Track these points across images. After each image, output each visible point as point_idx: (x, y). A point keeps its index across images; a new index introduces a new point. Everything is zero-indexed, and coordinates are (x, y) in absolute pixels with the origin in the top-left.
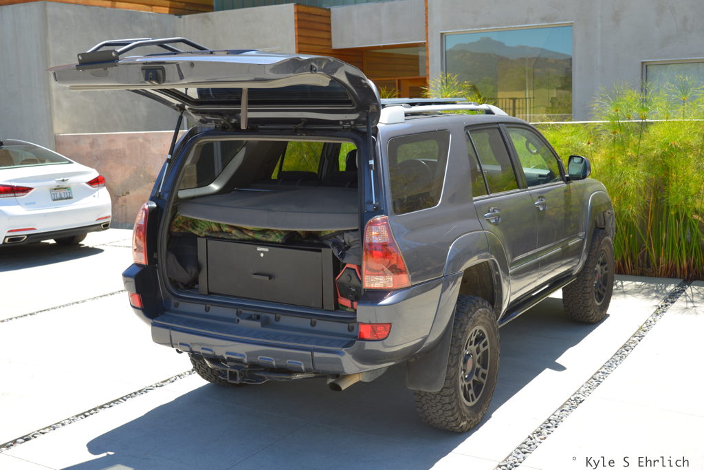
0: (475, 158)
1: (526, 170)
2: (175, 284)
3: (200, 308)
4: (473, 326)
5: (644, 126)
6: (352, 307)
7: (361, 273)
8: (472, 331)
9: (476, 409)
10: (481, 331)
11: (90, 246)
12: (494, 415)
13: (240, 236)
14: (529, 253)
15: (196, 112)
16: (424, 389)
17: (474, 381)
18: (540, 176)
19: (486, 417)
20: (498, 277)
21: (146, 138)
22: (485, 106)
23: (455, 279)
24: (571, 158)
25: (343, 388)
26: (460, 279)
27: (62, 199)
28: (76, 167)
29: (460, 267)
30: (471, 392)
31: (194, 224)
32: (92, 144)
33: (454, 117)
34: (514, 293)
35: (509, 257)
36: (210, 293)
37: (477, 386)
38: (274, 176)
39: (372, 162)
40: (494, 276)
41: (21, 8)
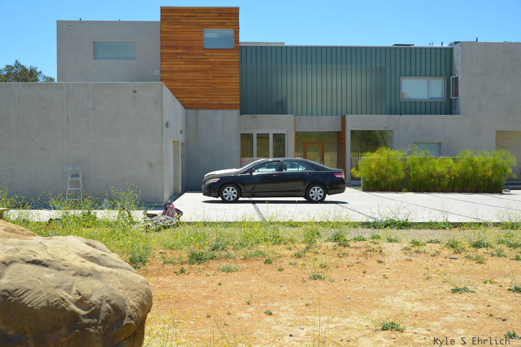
41: (228, 112)
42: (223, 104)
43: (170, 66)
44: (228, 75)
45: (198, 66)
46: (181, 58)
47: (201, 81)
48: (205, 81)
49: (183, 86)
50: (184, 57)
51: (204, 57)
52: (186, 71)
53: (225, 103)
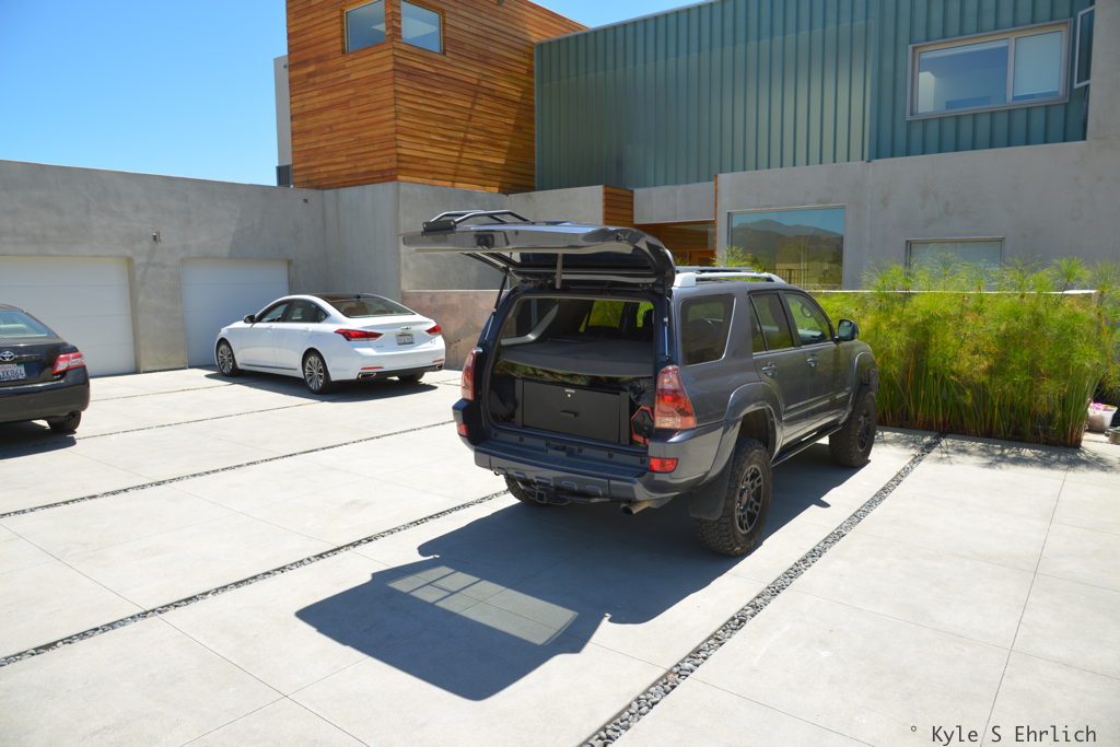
0: (756, 319)
1: (801, 332)
2: (495, 416)
3: (515, 438)
4: (750, 464)
5: (908, 296)
6: (645, 443)
7: (653, 414)
8: (749, 469)
9: (750, 536)
10: (756, 469)
11: (427, 383)
12: (766, 543)
13: (551, 379)
14: (801, 403)
15: (518, 274)
16: (704, 517)
17: (748, 512)
18: (814, 337)
19: (758, 544)
20: (773, 423)
21: (476, 296)
22: (766, 275)
23: (735, 423)
24: (841, 321)
25: (634, 512)
26: (739, 424)
27: (405, 343)
28: (418, 317)
29: (740, 412)
30: (746, 522)
31: (513, 367)
32: (432, 300)
33: (738, 283)
34: (786, 438)
35: (782, 406)
36: (524, 426)
37: (751, 517)
38: (582, 329)
39: (666, 320)
40: (769, 423)
41: (380, 187)
42: (372, 172)
43: (300, 104)
44: (378, 105)
45: (337, 95)
46: (314, 84)
47: (340, 126)
48: (347, 125)
49: (318, 142)
50: (318, 79)
51: (341, 73)
52: (320, 111)
53: (375, 168)
